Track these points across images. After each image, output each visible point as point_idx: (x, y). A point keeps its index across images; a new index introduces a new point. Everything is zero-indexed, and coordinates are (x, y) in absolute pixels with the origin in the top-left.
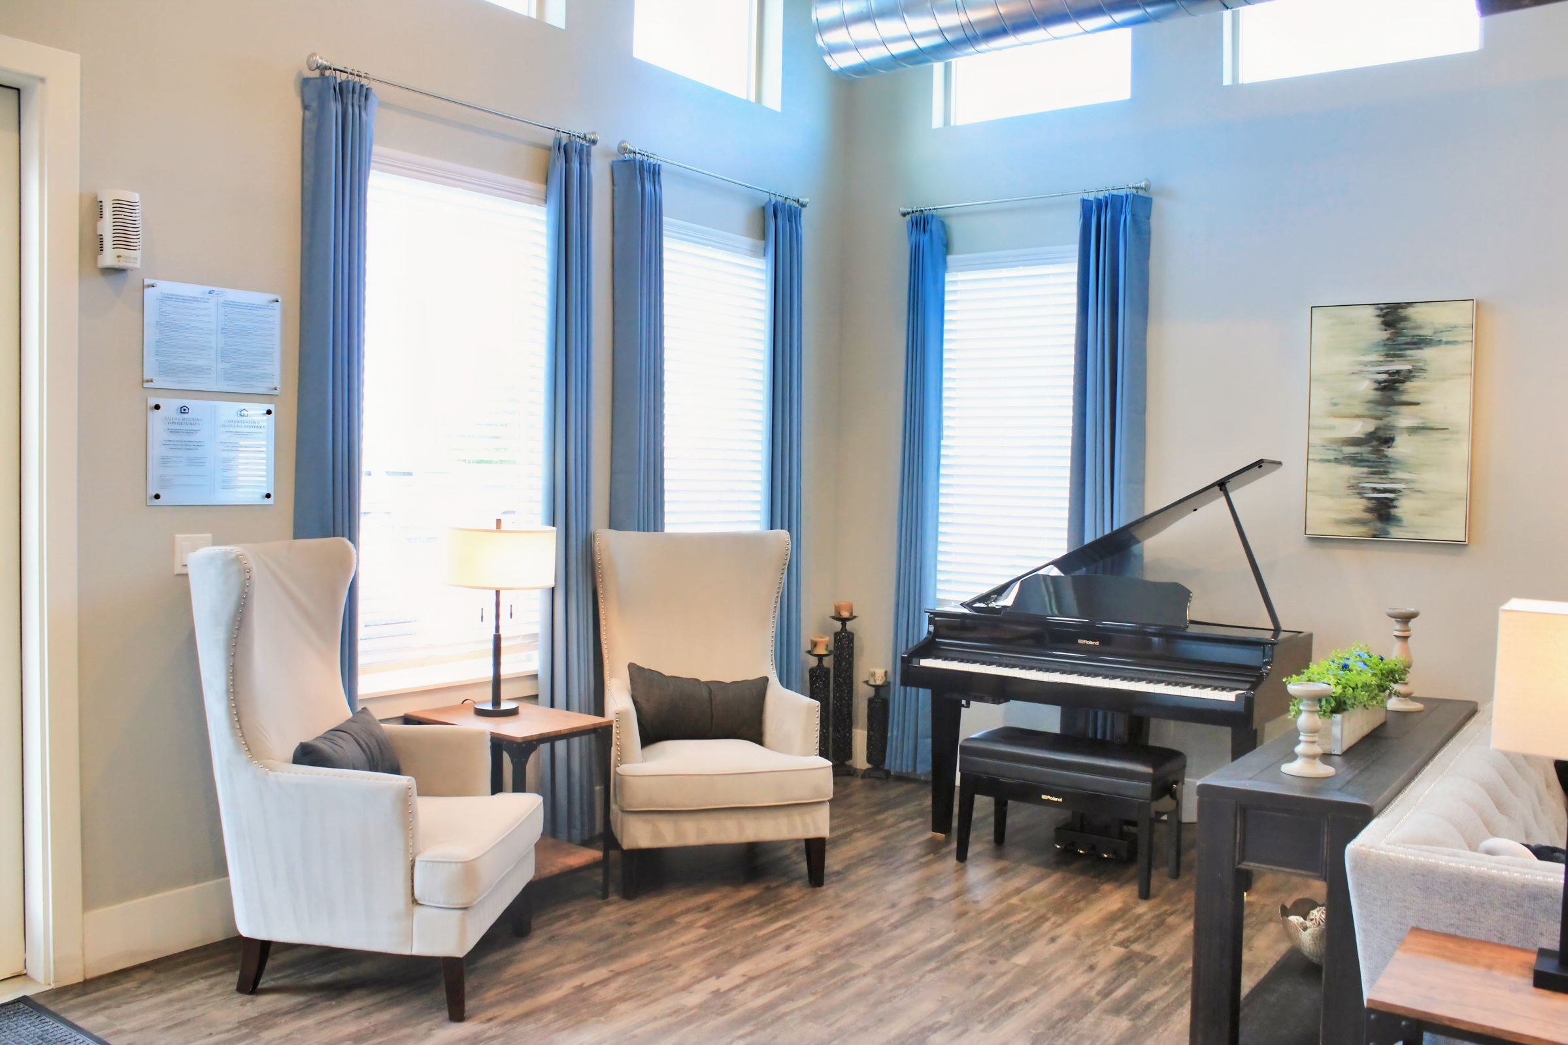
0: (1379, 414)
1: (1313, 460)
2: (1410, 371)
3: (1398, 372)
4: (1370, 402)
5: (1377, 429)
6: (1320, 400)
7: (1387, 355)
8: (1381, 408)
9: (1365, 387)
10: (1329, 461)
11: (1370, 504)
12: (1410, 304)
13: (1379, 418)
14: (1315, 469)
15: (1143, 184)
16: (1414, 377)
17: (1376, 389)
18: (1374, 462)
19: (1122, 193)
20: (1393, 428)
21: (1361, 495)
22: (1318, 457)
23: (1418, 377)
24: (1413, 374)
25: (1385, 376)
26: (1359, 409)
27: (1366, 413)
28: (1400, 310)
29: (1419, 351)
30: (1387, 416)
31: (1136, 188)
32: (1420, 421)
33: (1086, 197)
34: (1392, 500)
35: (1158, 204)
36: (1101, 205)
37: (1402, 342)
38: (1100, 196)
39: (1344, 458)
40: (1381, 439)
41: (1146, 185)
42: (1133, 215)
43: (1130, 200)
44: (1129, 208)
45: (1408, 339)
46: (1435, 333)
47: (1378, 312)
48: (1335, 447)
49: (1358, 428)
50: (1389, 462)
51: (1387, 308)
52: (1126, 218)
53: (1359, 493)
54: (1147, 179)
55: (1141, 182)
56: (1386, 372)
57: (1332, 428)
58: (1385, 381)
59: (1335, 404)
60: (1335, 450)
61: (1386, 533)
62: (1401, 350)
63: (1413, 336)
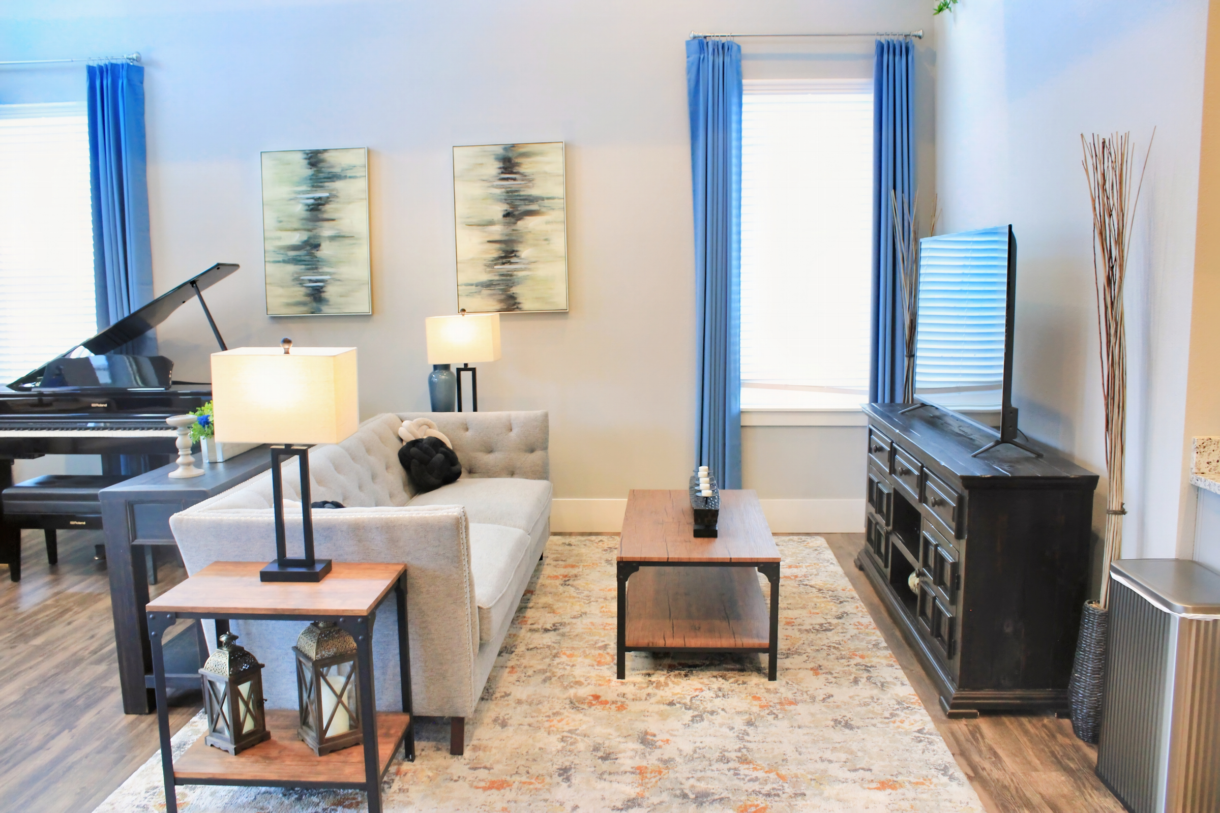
0: (310, 227)
1: (269, 262)
2: (328, 198)
3: (320, 198)
4: (303, 219)
5: (309, 238)
6: (271, 220)
7: (313, 186)
8: (311, 223)
9: (299, 209)
10: (279, 262)
11: (308, 291)
12: (325, 151)
13: (309, 230)
14: (271, 268)
15: (134, 56)
16: (331, 201)
17: (307, 210)
18: (308, 261)
19: (119, 62)
20: (319, 237)
21: (301, 284)
22: (272, 259)
23: (334, 201)
24: (330, 199)
25: (312, 201)
26: (296, 225)
27: (301, 227)
28: (319, 155)
29: (333, 183)
30: (315, 229)
31: (130, 59)
32: (336, 232)
33: (91, 64)
34: (322, 287)
35: (148, 71)
36: (102, 71)
37: (322, 177)
38: (102, 63)
39: (289, 259)
40: (312, 245)
41: (137, 57)
42: (129, 80)
43: (125, 67)
44: (124, 73)
45: (326, 175)
46: (342, 170)
47: (305, 156)
48: (282, 252)
49: (297, 238)
50: (318, 261)
51: (311, 153)
52: (122, 82)
53: (300, 284)
54: (139, 53)
55: (133, 54)
56: (313, 198)
57: (279, 238)
58: (313, 205)
59: (280, 222)
60: (282, 254)
61: (319, 311)
62: (321, 182)
63: (329, 173)
